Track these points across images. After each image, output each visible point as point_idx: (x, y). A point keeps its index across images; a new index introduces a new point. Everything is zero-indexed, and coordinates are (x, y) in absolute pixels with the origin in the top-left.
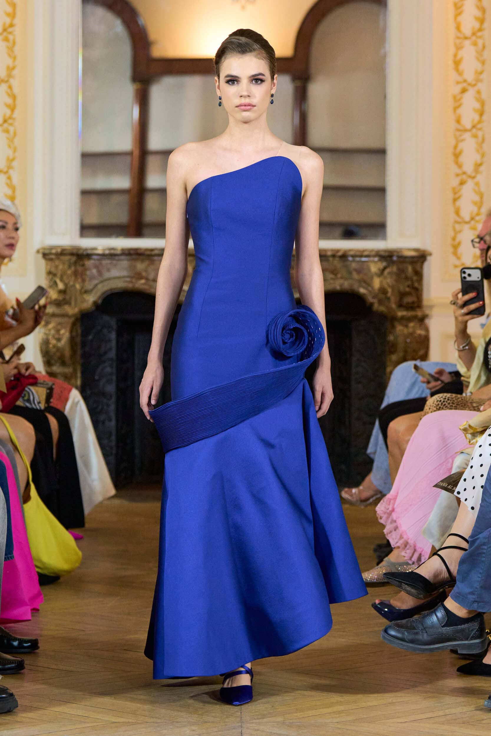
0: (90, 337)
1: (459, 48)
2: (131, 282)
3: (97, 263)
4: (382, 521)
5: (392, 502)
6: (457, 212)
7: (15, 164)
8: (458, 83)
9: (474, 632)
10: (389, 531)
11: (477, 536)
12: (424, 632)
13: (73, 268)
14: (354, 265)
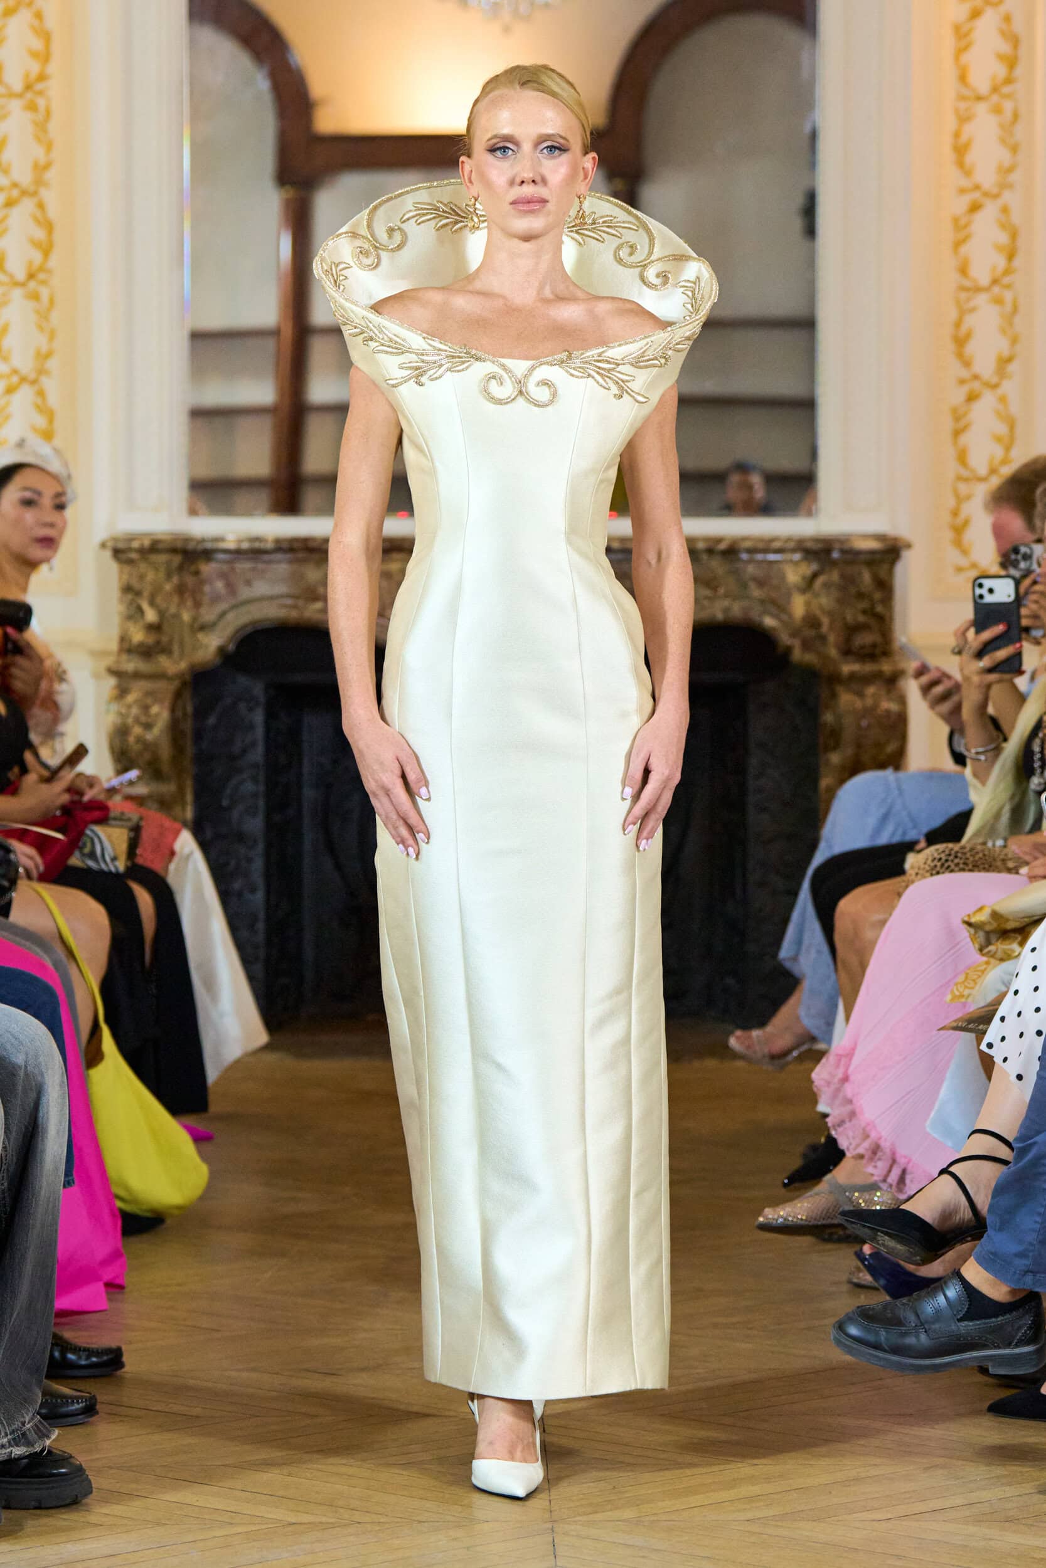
0: (212, 720)
1: (964, 118)
2: (295, 607)
3: (225, 567)
5: (843, 1061)
6: (962, 457)
7: (53, 364)
8: (962, 191)
9: (1023, 1331)
11: (1032, 1138)
12: (921, 1330)
13: (175, 579)
14: (751, 569)
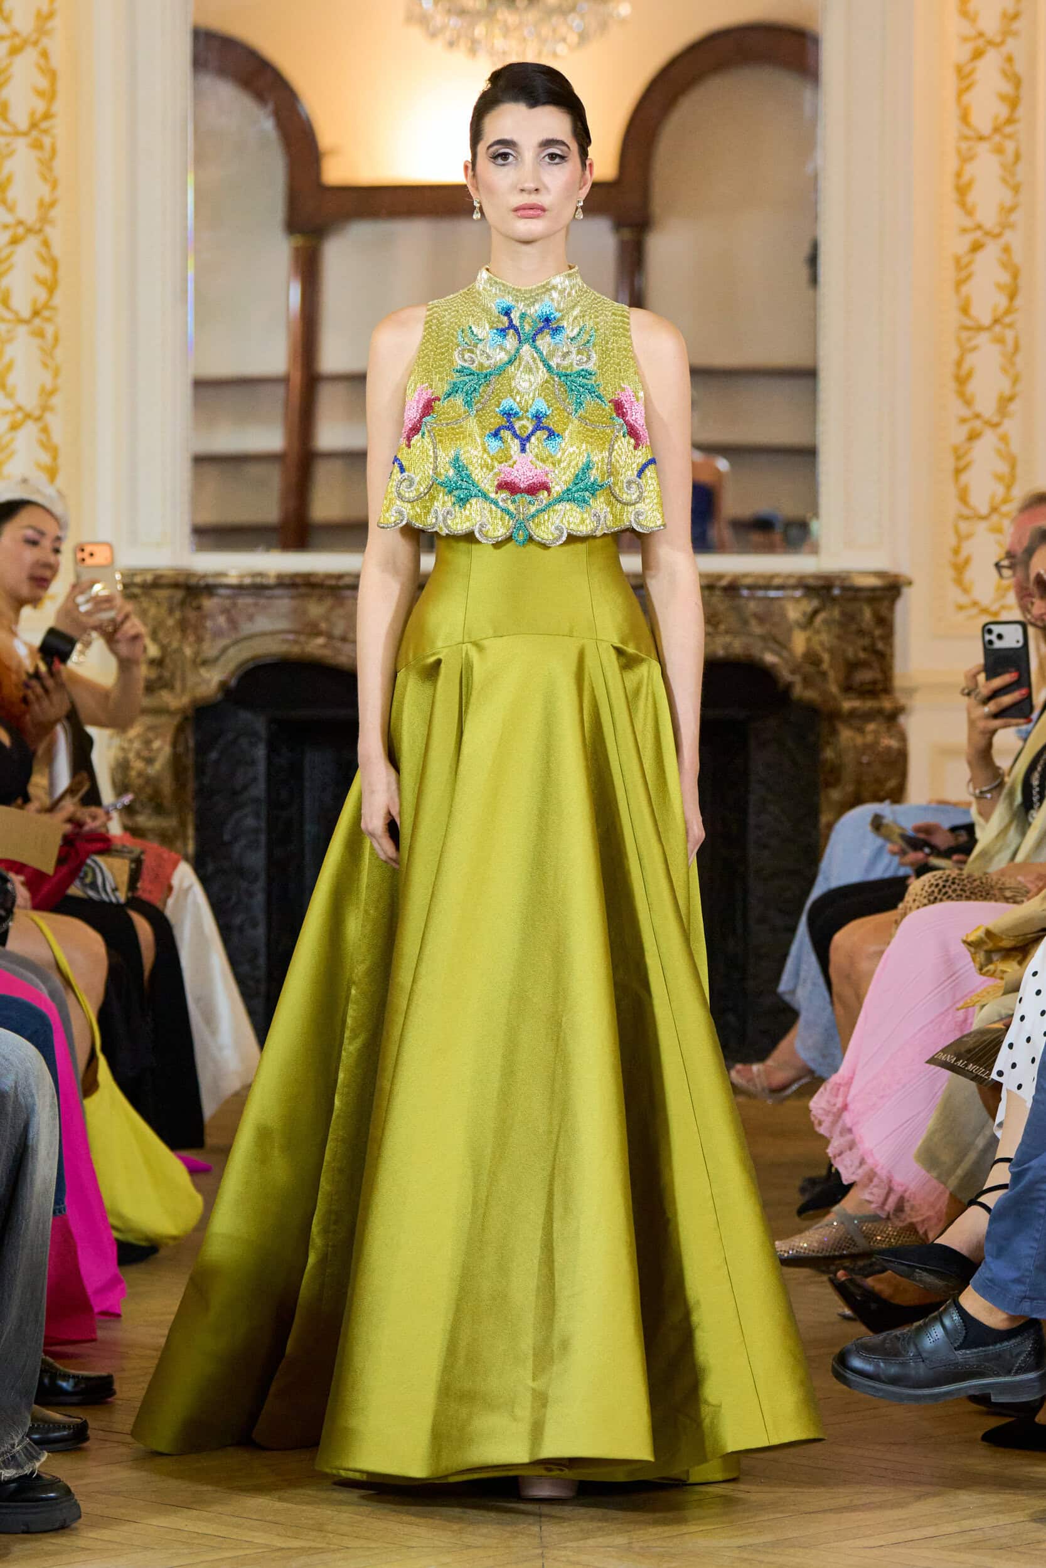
0: (214, 755)
1: (966, 158)
2: (296, 642)
3: (227, 602)
4: (822, 1130)
5: (842, 1089)
6: (963, 496)
7: (56, 401)
8: (964, 230)
9: (1022, 1359)
10: (837, 1152)
11: (1029, 1162)
12: (919, 1360)
13: (178, 614)
14: (752, 606)
